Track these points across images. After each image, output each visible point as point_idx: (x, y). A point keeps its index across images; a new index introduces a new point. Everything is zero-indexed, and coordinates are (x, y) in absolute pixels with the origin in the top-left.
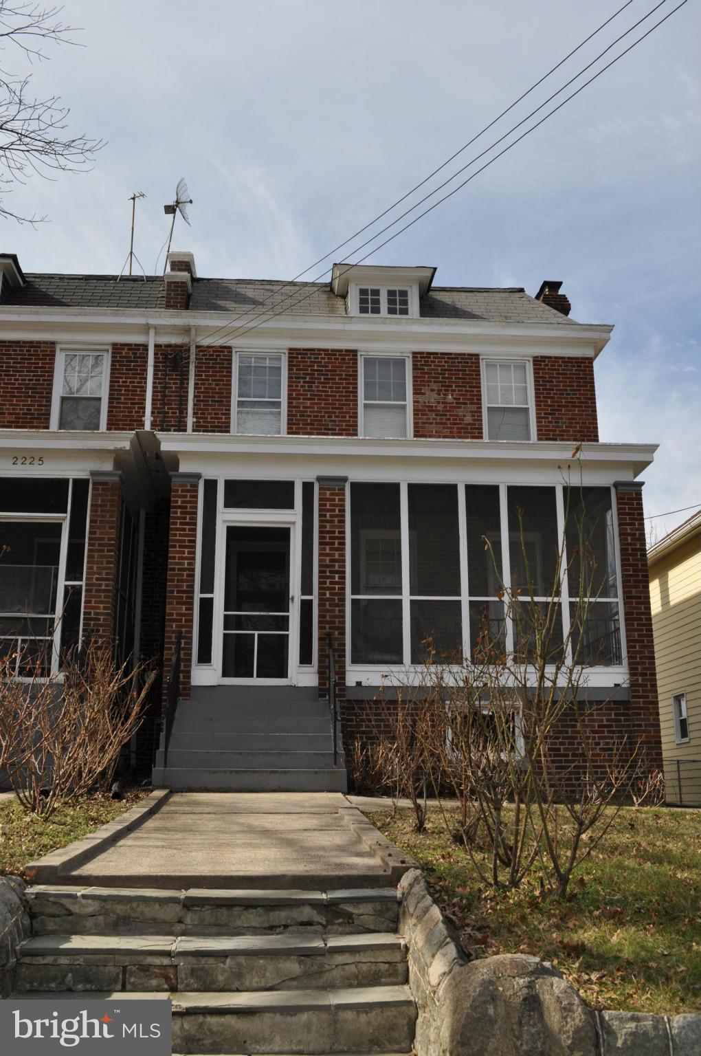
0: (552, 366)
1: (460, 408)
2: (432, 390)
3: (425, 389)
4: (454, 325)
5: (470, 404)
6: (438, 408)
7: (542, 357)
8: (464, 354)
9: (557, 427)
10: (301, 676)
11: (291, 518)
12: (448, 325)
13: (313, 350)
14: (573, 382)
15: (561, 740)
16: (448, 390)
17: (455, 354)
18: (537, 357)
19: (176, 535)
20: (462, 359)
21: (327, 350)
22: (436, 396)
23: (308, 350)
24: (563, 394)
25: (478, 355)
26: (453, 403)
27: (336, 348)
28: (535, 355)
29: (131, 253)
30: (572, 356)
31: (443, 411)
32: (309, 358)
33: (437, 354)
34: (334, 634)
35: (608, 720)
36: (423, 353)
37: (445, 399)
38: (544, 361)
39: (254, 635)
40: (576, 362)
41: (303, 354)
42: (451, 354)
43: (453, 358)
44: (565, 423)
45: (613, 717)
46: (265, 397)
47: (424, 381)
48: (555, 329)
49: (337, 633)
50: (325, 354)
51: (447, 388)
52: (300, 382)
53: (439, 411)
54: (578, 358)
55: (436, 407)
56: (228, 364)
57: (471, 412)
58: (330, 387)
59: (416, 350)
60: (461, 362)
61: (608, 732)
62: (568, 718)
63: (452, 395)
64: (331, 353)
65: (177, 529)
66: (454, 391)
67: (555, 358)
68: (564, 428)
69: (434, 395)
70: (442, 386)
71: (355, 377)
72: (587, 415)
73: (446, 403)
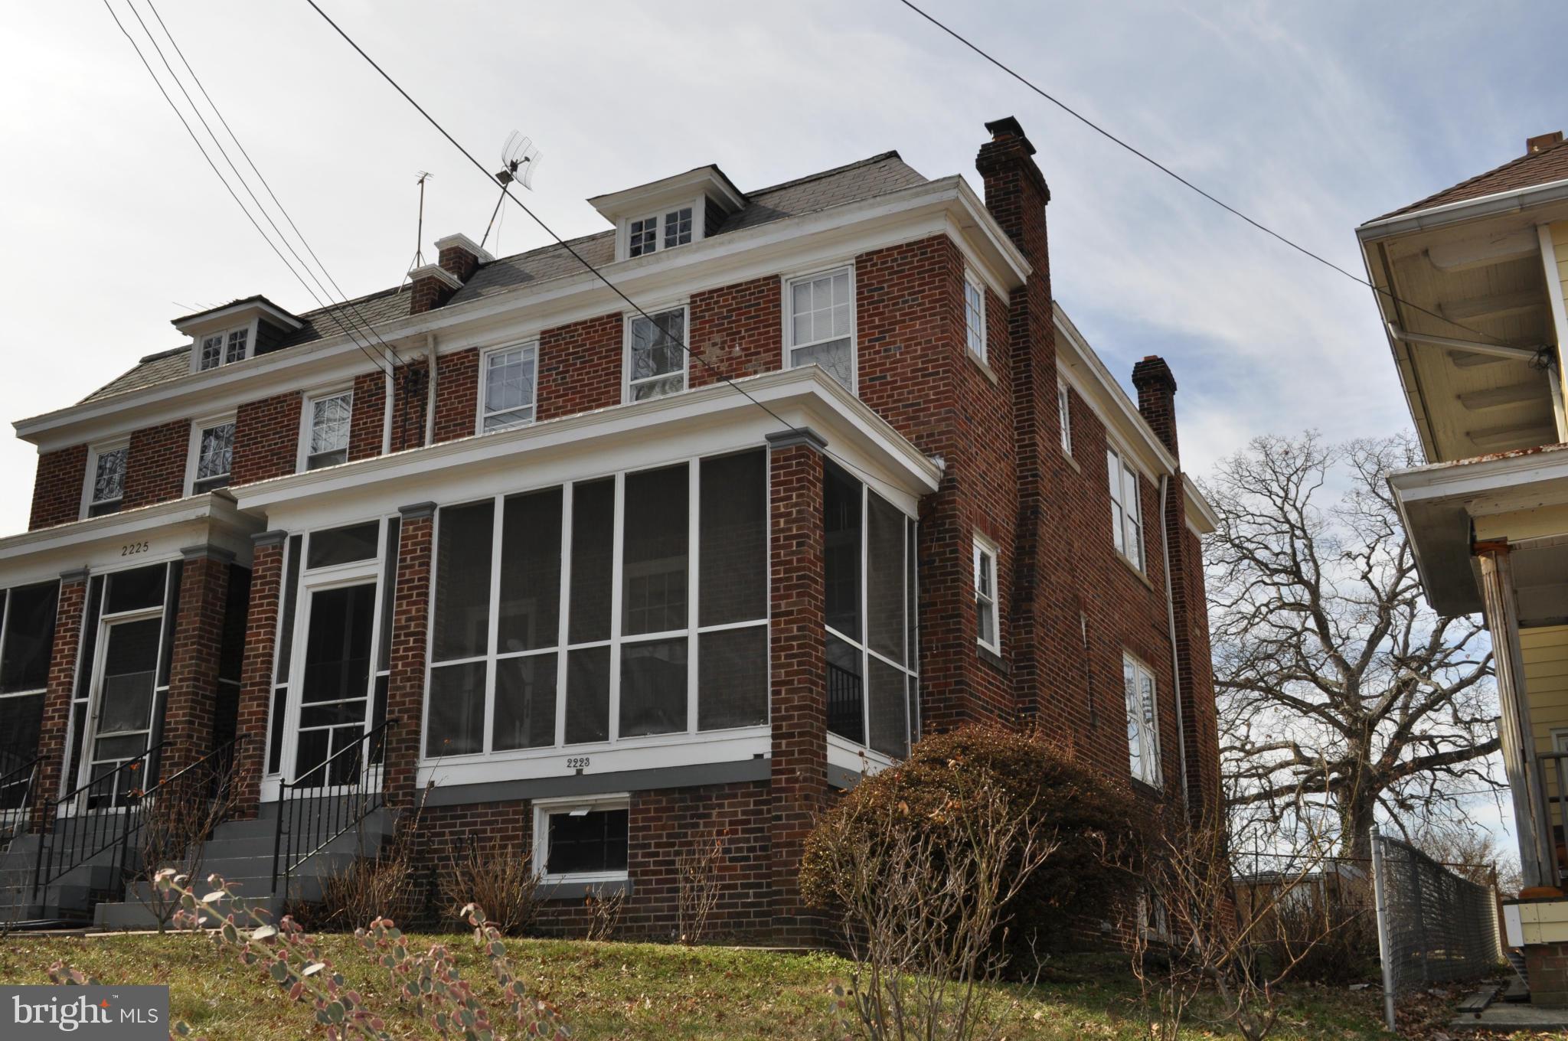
0: (882, 263)
1: (750, 361)
2: (714, 344)
3: (706, 346)
4: (730, 242)
5: (765, 352)
6: (722, 369)
7: (868, 254)
8: (758, 280)
9: (887, 357)
10: (372, 780)
11: (372, 570)
12: (722, 244)
13: (568, 326)
14: (913, 281)
15: (676, 848)
16: (733, 340)
17: (747, 283)
18: (861, 256)
19: (255, 614)
20: (755, 288)
21: (585, 322)
22: (718, 352)
23: (563, 328)
24: (897, 303)
25: (777, 276)
26: (741, 357)
27: (595, 316)
28: (859, 253)
29: (419, 252)
30: (912, 240)
31: (727, 372)
32: (564, 339)
33: (722, 289)
34: (402, 718)
35: (744, 813)
36: (703, 294)
37: (730, 353)
38: (872, 260)
39: (328, 730)
40: (918, 249)
41: (557, 335)
42: (740, 285)
43: (743, 290)
44: (900, 348)
45: (752, 807)
46: (517, 405)
47: (704, 334)
48: (872, 206)
49: (406, 716)
50: (583, 329)
51: (733, 336)
52: (551, 375)
53: (722, 372)
54: (922, 241)
55: (718, 367)
56: (472, 371)
57: (765, 364)
58: (588, 373)
59: (695, 292)
60: (754, 293)
61: (744, 831)
62: (688, 813)
63: (740, 345)
64: (588, 325)
65: (256, 606)
66: (743, 338)
67: (888, 249)
68: (898, 356)
69: (717, 351)
70: (727, 335)
71: (618, 350)
72: (933, 328)
73: (732, 359)
